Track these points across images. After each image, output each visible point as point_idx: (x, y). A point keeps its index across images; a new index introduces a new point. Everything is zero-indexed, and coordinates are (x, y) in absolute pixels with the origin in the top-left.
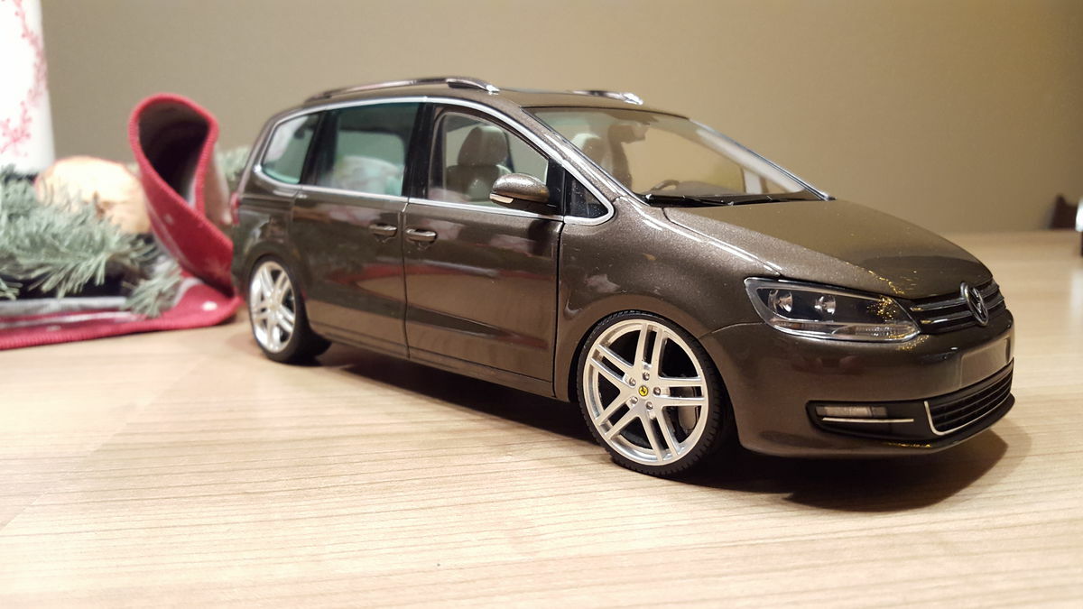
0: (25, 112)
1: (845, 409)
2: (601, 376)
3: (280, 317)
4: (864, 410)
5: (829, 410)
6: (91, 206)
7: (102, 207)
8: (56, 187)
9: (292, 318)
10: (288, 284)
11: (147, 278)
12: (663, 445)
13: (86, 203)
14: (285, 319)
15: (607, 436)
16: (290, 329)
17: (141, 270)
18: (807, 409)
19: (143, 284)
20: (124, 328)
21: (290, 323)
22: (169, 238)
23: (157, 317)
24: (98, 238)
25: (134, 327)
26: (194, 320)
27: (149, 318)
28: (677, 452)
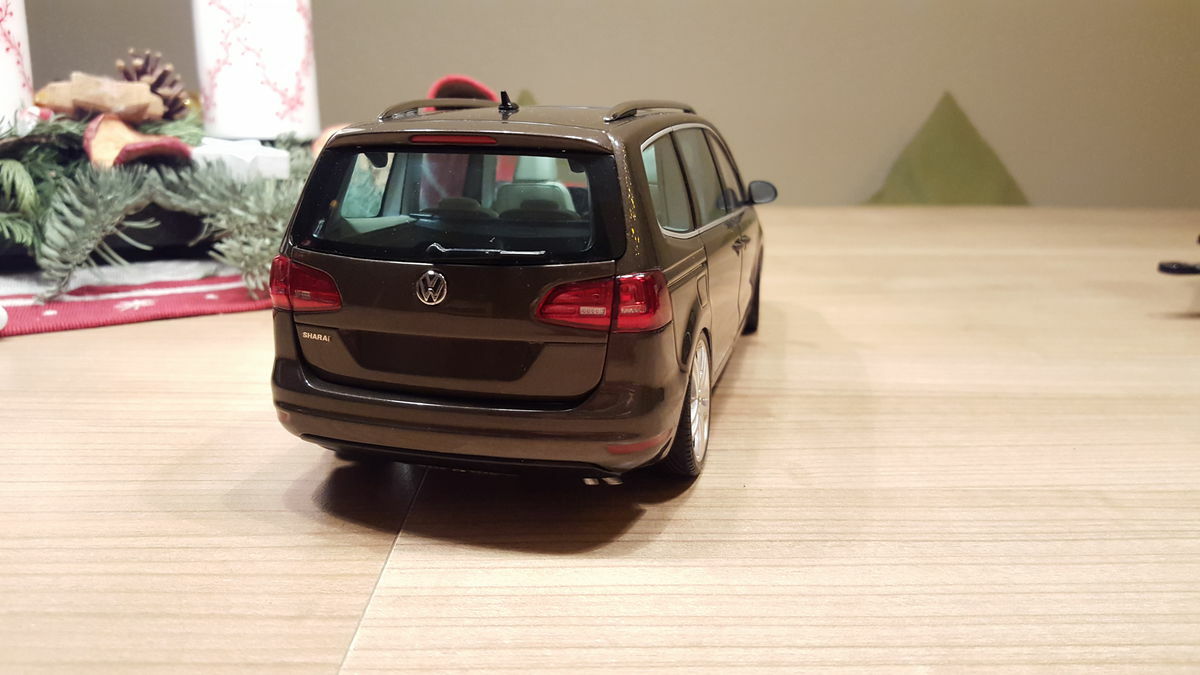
0: (300, 81)
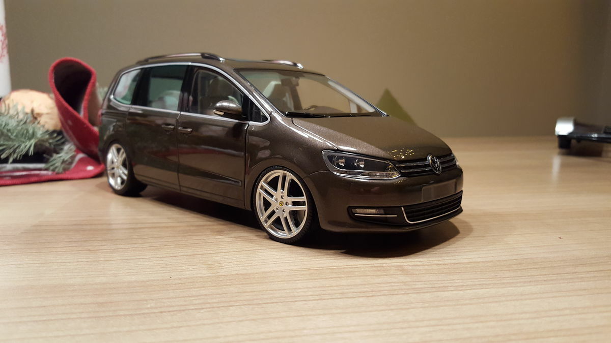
1: (365, 210)
2: (264, 198)
3: (121, 172)
4: (374, 211)
5: (358, 210)
6: (30, 115)
7: (35, 116)
8: (11, 105)
9: (126, 172)
10: (124, 155)
11: (58, 153)
12: (290, 229)
13: (27, 114)
14: (124, 173)
15: (266, 225)
16: (125, 178)
17: (54, 148)
18: (348, 209)
19: (55, 156)
20: (43, 178)
21: (125, 175)
22: (71, 133)
23: (61, 173)
24: (31, 132)
25: (49, 178)
26: (81, 175)
27: (58, 173)
28: (296, 231)
